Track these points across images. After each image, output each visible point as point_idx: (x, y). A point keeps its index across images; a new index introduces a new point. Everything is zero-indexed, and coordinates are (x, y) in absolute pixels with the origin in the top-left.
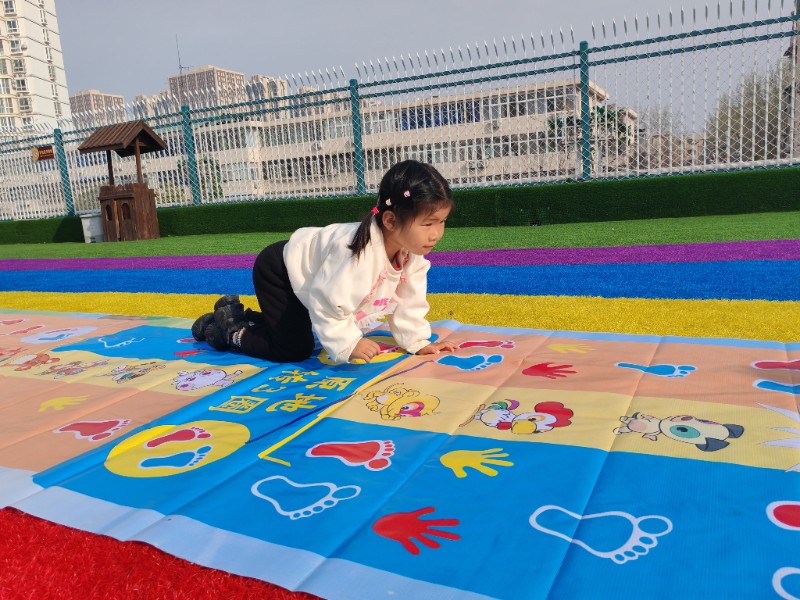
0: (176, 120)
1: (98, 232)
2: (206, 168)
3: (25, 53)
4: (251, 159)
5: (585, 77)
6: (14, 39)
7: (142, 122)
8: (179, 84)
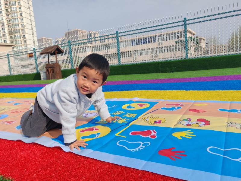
0: (67, 44)
1: (45, 77)
2: (75, 58)
3: (25, 27)
5: (186, 28)
6: (22, 23)
7: (57, 45)
8: (68, 34)
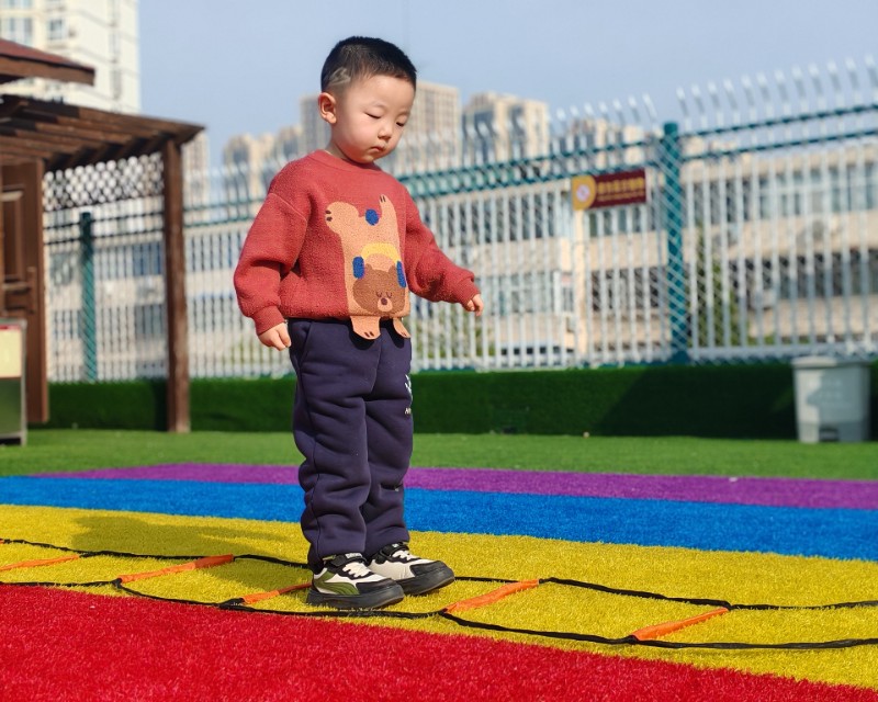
4: (565, 265)
